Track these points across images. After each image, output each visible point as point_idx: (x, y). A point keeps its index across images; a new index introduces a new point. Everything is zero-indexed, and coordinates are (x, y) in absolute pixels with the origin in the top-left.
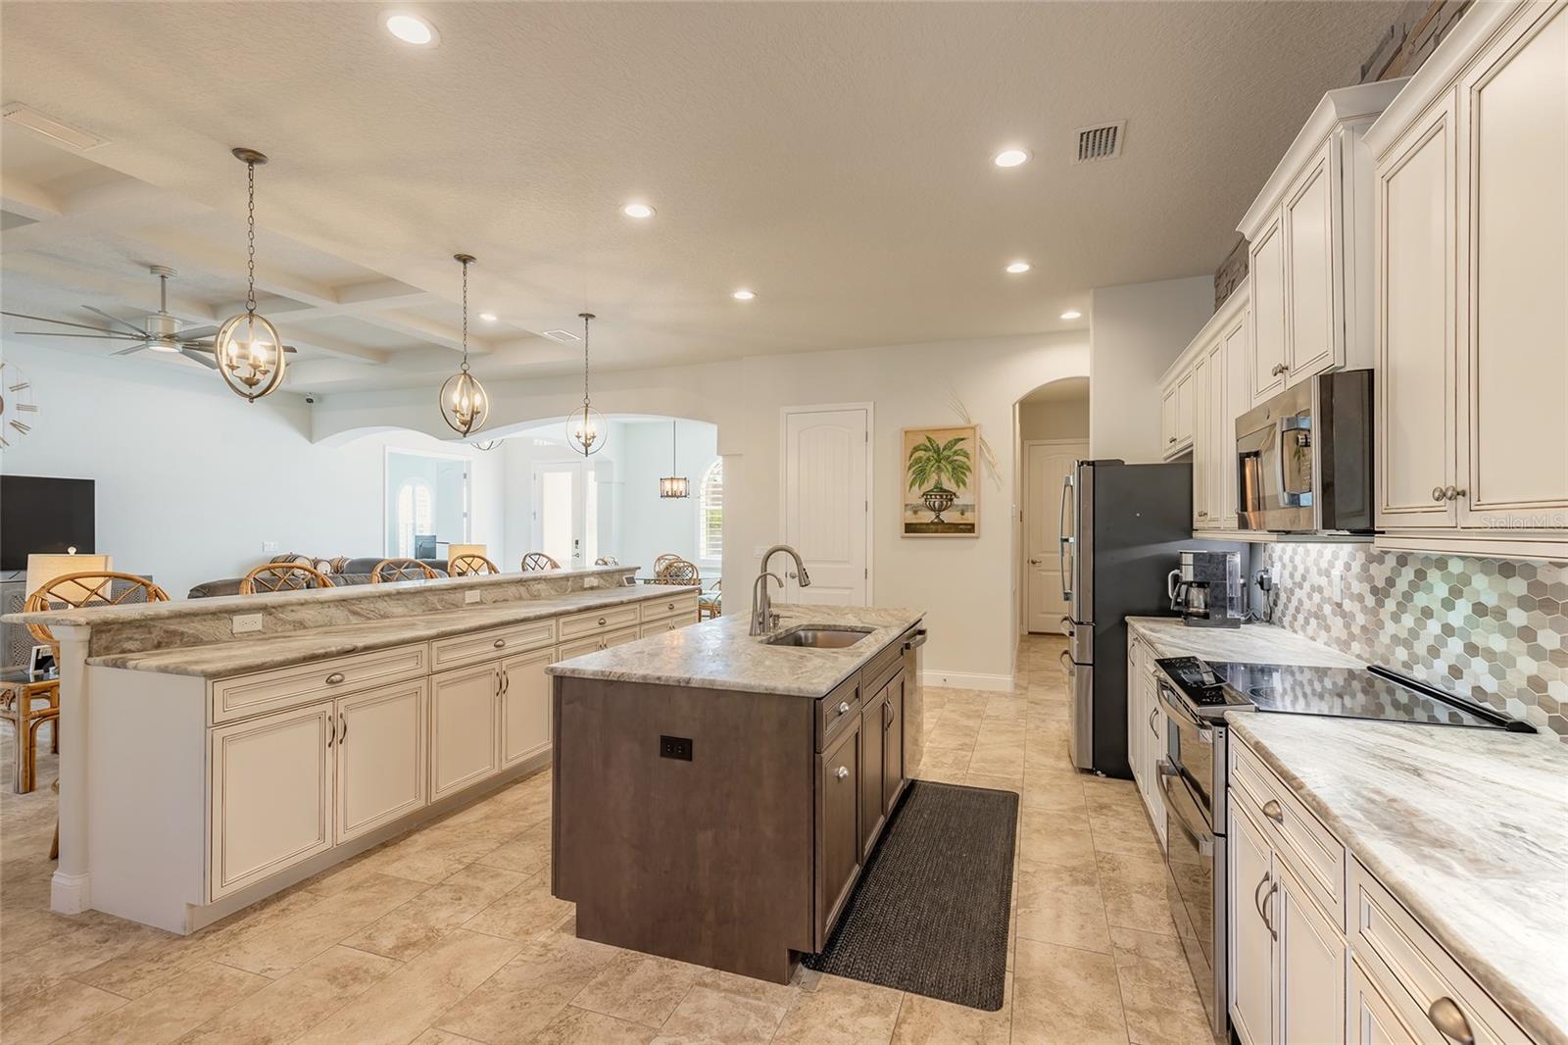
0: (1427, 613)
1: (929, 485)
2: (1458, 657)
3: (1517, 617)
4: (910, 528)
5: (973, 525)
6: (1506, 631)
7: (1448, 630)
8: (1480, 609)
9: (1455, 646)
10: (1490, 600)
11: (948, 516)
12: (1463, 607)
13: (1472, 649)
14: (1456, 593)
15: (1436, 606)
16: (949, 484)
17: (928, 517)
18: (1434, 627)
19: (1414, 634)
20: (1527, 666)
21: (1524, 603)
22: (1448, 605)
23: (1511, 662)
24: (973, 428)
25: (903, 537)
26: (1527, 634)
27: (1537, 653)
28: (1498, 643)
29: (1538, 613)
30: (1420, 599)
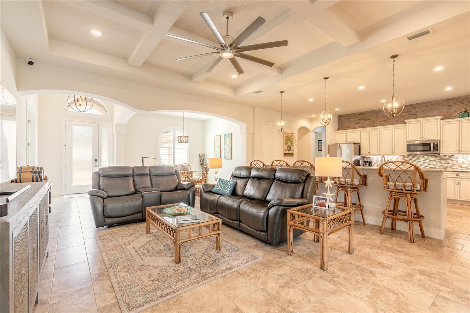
1: (288, 145)
4: (285, 154)
5: (293, 154)
11: (290, 152)
16: (290, 145)
17: (287, 152)
24: (294, 134)
25: (283, 156)
26: (440, 162)
30: (418, 160)
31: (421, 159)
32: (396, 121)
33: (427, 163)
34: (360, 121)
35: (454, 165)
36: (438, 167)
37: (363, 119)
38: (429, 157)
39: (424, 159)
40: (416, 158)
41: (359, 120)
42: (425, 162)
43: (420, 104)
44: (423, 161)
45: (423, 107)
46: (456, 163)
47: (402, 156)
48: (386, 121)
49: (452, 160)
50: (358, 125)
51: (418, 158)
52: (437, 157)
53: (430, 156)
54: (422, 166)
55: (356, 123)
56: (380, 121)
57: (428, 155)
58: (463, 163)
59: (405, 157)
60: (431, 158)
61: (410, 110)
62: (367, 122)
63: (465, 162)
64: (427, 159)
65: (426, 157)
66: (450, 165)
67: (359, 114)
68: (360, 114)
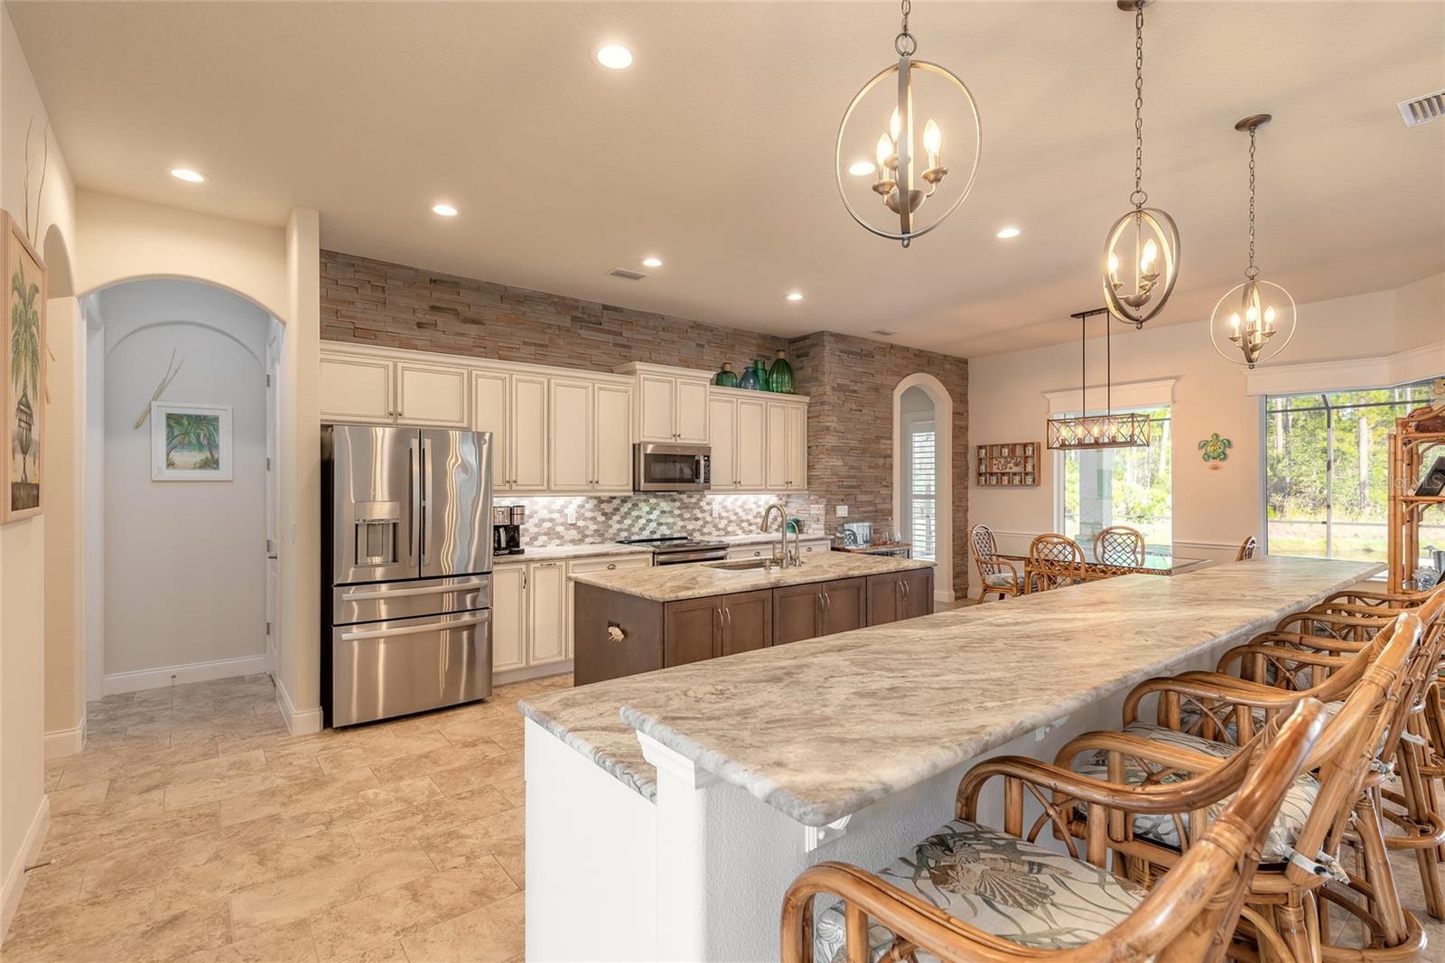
0: (639, 517)
2: (654, 528)
3: (677, 512)
6: (673, 516)
7: (649, 521)
8: (663, 512)
9: (653, 525)
10: (667, 509)
12: (656, 513)
13: (660, 524)
14: (653, 509)
15: (643, 514)
18: (643, 521)
19: (631, 526)
20: (681, 523)
21: (679, 508)
23: (675, 524)
26: (680, 516)
27: (683, 520)
28: (670, 520)
29: (684, 510)
30: (635, 513)
31: (641, 509)
32: (579, 358)
33: (655, 520)
34: (440, 319)
35: (706, 523)
36: (678, 531)
37: (456, 313)
38: (660, 499)
39: (648, 509)
40: (630, 506)
41: (434, 308)
42: (652, 517)
43: (643, 314)
44: (647, 513)
45: (646, 327)
46: (709, 519)
47: (595, 498)
48: (547, 346)
49: (703, 511)
50: (427, 333)
51: (635, 505)
52: (674, 500)
53: (663, 497)
54: (644, 532)
55: (420, 325)
56: (524, 343)
57: (658, 493)
58: (721, 518)
59: (603, 502)
60: (665, 505)
61: (615, 327)
62: (473, 330)
63: (724, 514)
64: (655, 509)
65: (653, 501)
66: (700, 522)
67: (433, 281)
68: (436, 281)
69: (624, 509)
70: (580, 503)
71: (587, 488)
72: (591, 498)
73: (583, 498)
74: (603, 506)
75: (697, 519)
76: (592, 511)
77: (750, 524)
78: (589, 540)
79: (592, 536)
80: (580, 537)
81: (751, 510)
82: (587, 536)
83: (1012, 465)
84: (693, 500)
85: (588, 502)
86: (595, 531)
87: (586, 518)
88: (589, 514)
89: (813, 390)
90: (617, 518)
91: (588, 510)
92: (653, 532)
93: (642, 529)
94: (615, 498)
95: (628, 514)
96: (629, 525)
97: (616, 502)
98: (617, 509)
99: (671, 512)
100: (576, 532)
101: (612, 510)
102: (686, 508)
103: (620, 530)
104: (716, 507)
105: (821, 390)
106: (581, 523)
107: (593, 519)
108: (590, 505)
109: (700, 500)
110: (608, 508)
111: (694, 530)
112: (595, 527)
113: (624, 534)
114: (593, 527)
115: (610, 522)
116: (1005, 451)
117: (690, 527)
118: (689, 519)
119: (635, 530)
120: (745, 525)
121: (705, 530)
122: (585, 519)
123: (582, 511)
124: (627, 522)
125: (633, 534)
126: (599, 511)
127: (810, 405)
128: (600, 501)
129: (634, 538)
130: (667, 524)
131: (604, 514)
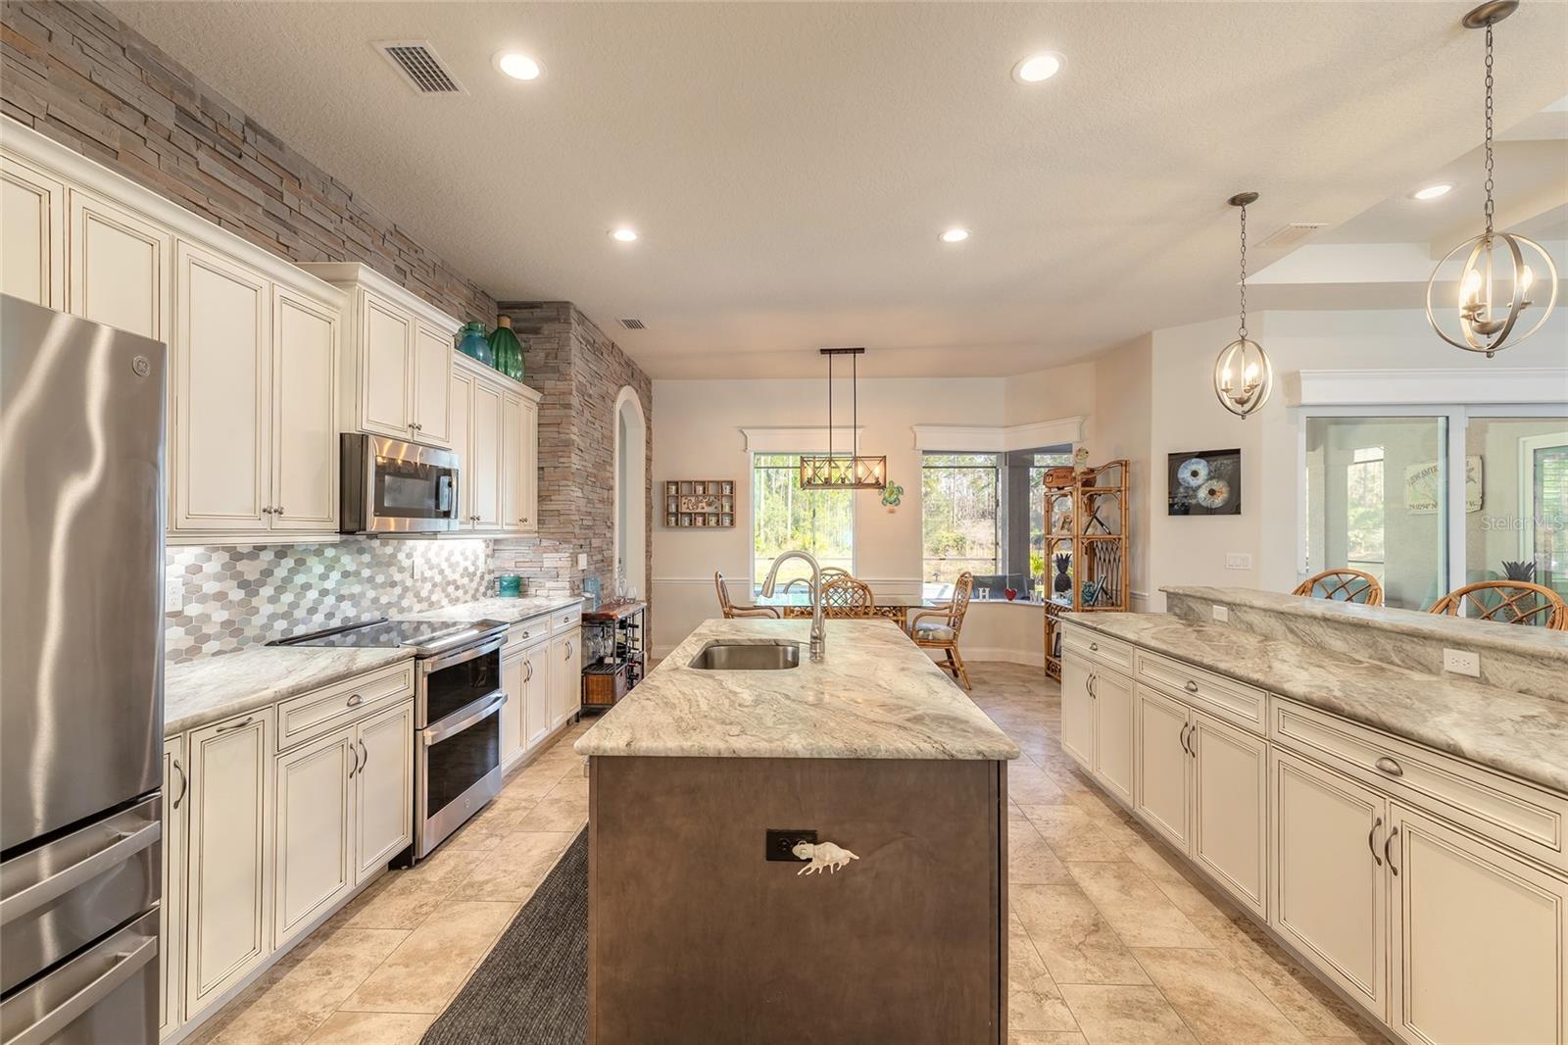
0: (307, 587)
2: (332, 606)
3: (366, 573)
6: (360, 582)
7: (324, 593)
8: (346, 574)
9: (330, 600)
10: (351, 567)
12: (335, 575)
14: (330, 568)
15: (314, 581)
18: (312, 594)
19: (294, 605)
20: (371, 594)
21: (368, 566)
22: (324, 577)
23: (362, 595)
26: (371, 580)
27: (375, 587)
28: (356, 589)
29: (375, 569)
30: (300, 579)
31: (310, 570)
35: (406, 589)
42: (329, 585)
46: (409, 583)
47: (226, 549)
49: (401, 570)
52: (361, 551)
58: (424, 580)
59: (240, 557)
63: (428, 574)
66: (398, 590)
69: (281, 572)
70: (192, 561)
71: (259, 525)
72: (215, 549)
73: (199, 550)
74: (241, 566)
75: (393, 584)
76: (218, 578)
77: (457, 588)
78: (212, 646)
79: (218, 637)
80: (190, 641)
81: (458, 563)
82: (207, 638)
83: (704, 505)
84: (389, 550)
85: (209, 559)
86: (225, 624)
87: (206, 595)
88: (211, 587)
89: (549, 385)
90: (267, 591)
91: (208, 578)
92: (330, 616)
93: (312, 611)
94: (263, 548)
95: (287, 581)
96: (290, 604)
97: (267, 556)
98: (267, 573)
99: (357, 573)
100: (182, 630)
101: (258, 576)
102: (379, 564)
103: (273, 617)
104: (418, 561)
105: (562, 386)
106: (193, 610)
107: (221, 596)
108: (213, 566)
109: (398, 550)
110: (250, 570)
111: (389, 605)
112: (224, 615)
113: (281, 625)
114: (220, 615)
115: (255, 602)
116: (700, 489)
117: (384, 600)
118: (383, 585)
119: (299, 613)
120: (451, 589)
121: (405, 603)
122: (203, 599)
123: (197, 579)
124: (287, 598)
125: (296, 622)
126: (232, 578)
127: (541, 406)
128: (236, 555)
129: (299, 630)
130: (352, 597)
131: (244, 584)
